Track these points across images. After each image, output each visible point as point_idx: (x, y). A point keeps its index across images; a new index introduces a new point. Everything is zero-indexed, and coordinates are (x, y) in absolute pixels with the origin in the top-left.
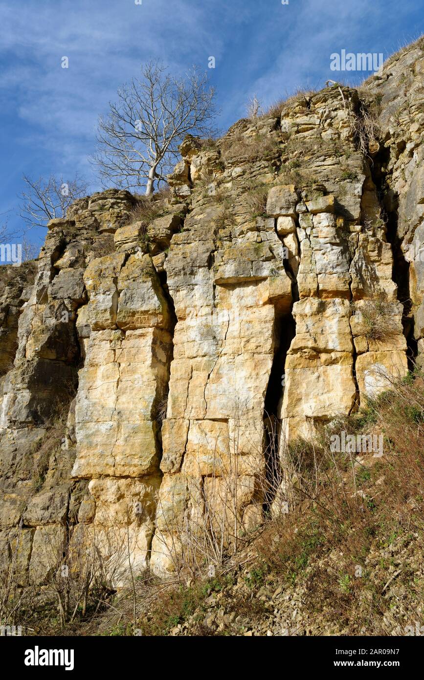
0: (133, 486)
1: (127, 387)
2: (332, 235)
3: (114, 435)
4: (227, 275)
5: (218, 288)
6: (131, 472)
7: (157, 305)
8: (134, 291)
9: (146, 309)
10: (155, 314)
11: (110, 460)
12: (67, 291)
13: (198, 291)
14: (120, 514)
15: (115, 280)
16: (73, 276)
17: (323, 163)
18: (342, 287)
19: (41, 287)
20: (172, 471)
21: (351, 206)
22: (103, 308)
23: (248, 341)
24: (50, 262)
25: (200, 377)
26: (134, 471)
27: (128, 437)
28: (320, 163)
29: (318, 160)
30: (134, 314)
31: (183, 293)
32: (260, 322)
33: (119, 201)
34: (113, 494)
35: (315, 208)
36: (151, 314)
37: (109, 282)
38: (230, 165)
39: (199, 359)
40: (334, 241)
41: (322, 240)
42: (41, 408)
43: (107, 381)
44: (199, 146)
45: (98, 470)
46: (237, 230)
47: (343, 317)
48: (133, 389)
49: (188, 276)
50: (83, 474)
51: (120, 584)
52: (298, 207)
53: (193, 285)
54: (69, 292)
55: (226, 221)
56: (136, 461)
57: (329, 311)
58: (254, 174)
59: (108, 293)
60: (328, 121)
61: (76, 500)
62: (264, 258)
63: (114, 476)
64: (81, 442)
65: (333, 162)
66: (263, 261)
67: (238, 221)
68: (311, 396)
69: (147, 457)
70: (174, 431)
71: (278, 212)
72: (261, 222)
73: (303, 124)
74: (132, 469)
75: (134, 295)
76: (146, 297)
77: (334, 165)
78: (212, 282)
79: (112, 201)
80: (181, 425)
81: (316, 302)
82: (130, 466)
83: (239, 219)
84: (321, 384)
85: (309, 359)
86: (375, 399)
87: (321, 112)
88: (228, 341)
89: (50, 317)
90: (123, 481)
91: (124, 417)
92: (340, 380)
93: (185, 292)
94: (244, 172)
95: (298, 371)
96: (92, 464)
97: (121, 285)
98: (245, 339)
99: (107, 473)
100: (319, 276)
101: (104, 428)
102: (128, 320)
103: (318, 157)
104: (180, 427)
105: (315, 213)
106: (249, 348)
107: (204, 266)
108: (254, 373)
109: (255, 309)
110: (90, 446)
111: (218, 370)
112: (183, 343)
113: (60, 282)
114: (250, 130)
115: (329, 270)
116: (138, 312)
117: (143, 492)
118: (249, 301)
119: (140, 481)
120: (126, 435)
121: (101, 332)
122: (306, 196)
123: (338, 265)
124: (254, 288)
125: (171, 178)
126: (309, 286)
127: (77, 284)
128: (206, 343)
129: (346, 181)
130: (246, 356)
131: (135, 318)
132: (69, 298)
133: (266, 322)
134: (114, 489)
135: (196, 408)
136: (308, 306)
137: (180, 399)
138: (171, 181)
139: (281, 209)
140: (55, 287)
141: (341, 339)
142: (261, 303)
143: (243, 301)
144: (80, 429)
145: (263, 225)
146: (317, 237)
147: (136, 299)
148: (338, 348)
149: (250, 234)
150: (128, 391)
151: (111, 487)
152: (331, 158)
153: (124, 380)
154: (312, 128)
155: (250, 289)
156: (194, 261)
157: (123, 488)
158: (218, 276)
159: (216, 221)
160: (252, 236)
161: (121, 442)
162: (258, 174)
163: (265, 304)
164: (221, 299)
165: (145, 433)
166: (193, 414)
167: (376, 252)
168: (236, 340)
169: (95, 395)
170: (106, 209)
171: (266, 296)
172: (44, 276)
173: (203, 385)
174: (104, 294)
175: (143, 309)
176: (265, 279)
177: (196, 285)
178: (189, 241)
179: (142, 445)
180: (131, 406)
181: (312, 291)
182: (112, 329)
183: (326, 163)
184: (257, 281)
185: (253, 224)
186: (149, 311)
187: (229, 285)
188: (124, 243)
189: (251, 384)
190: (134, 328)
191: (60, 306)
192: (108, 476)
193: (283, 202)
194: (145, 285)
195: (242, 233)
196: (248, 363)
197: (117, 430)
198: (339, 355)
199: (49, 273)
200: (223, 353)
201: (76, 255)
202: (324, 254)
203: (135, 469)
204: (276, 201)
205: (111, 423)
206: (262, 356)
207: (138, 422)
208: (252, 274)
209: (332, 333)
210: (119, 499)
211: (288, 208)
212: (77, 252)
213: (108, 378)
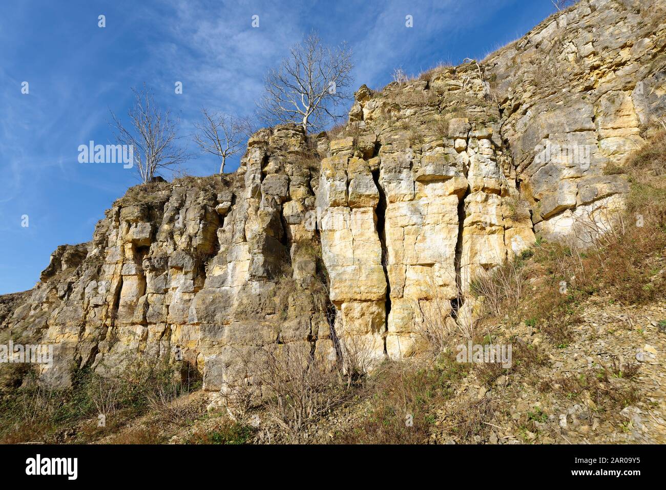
0: (371, 307)
1: (360, 244)
2: (492, 153)
3: (357, 274)
4: (428, 173)
5: (417, 183)
6: (373, 297)
7: (376, 192)
8: (360, 181)
9: (369, 194)
10: (374, 198)
11: (358, 290)
12: (275, 190)
13: (404, 184)
14: (362, 326)
15: (346, 173)
16: (279, 179)
17: (474, 110)
18: (497, 187)
19: (255, 185)
20: (399, 296)
21: (495, 139)
22: (340, 190)
23: (444, 216)
24: (260, 167)
25: (410, 239)
26: (374, 297)
27: (368, 274)
28: (472, 110)
29: (471, 107)
30: (361, 196)
31: (393, 185)
32: (450, 204)
33: (298, 133)
34: (358, 312)
35: (480, 135)
36: (371, 198)
37: (342, 173)
38: (404, 107)
39: (410, 227)
40: (492, 157)
41: (486, 156)
42: (271, 268)
43: (343, 241)
44: (371, 95)
45: (350, 296)
46: (426, 146)
47: (498, 205)
48: (364, 246)
49: (397, 173)
50: (339, 298)
51: (370, 368)
52: (470, 133)
53: (400, 180)
54: (277, 191)
55: (416, 141)
56: (375, 290)
57: (490, 201)
58: (424, 114)
59: (342, 180)
60: (470, 85)
61: (316, 324)
62: (451, 163)
63: (360, 300)
64: (335, 279)
65: (480, 110)
66: (450, 166)
67: (426, 140)
68: (483, 252)
69: (382, 288)
70: (397, 272)
71: (457, 135)
72: (446, 142)
73: (453, 85)
74: (373, 295)
75: (361, 184)
76: (369, 185)
77: (481, 112)
78: (412, 179)
79: (294, 132)
80: (401, 268)
81: (484, 194)
82: (371, 293)
83: (427, 139)
84: (487, 245)
85: (480, 229)
86: (519, 254)
87: (464, 78)
88: (429, 216)
89: (268, 206)
90: (365, 304)
91: (362, 263)
92: (497, 244)
93: (395, 184)
94: (415, 113)
95: (474, 236)
96: (345, 292)
97: (350, 176)
98: (442, 215)
99: (355, 298)
100: (484, 179)
101: (350, 269)
102: (356, 200)
103: (471, 106)
104: (401, 269)
105: (479, 138)
106: (445, 220)
107: (407, 168)
108: (449, 236)
109: (444, 197)
110: (341, 281)
111: (424, 234)
112: (396, 217)
113: (269, 183)
114: (409, 87)
115: (490, 175)
116: (363, 195)
117: (377, 312)
118: (440, 192)
119: (376, 304)
120: (367, 274)
121: (336, 208)
122: (475, 126)
123: (494, 173)
124: (442, 184)
125: (352, 115)
126: (480, 184)
127: (283, 186)
128: (415, 216)
129: (491, 123)
130: (443, 225)
131: (361, 200)
132: (277, 195)
133: (453, 205)
134: (359, 309)
135: (411, 258)
136: (480, 196)
137: (400, 252)
138: (352, 117)
139: (460, 133)
140: (266, 186)
141: (498, 218)
142: (447, 193)
143: (435, 192)
144: (332, 270)
145: (447, 143)
146: (482, 154)
147: (362, 186)
148: (497, 224)
149: (438, 148)
150: (361, 247)
151: (357, 307)
152: (479, 108)
153: (356, 240)
154: (459, 89)
155: (440, 184)
156: (402, 163)
157: (364, 309)
158: (418, 174)
159: (410, 140)
160: (440, 150)
161: (363, 277)
162: (427, 115)
163: (451, 194)
164: (419, 190)
165: (379, 272)
166: (409, 261)
167: (509, 170)
168: (435, 215)
169: (336, 250)
170: (289, 137)
171: (452, 189)
172: (256, 178)
173: (413, 244)
174: (340, 180)
175: (367, 193)
176: (450, 178)
177: (402, 180)
178: (393, 152)
179: (378, 280)
180: (366, 256)
181: (481, 188)
182: (344, 206)
183: (476, 110)
184: (444, 179)
185: (440, 142)
186: (371, 195)
187: (425, 180)
188: (340, 151)
189: (447, 242)
190: (359, 207)
191: (272, 199)
192: (356, 300)
193: (462, 128)
194: (368, 177)
195: (431, 148)
196: (444, 230)
197: (359, 270)
198: (497, 228)
199: (260, 176)
200: (427, 223)
201: (279, 165)
202: (486, 165)
203: (374, 295)
204: (458, 127)
205: (354, 266)
206: (452, 226)
207: (373, 266)
208: (444, 173)
209: (493, 215)
210: (361, 316)
211: (464, 133)
212: (279, 163)
213: (344, 239)
